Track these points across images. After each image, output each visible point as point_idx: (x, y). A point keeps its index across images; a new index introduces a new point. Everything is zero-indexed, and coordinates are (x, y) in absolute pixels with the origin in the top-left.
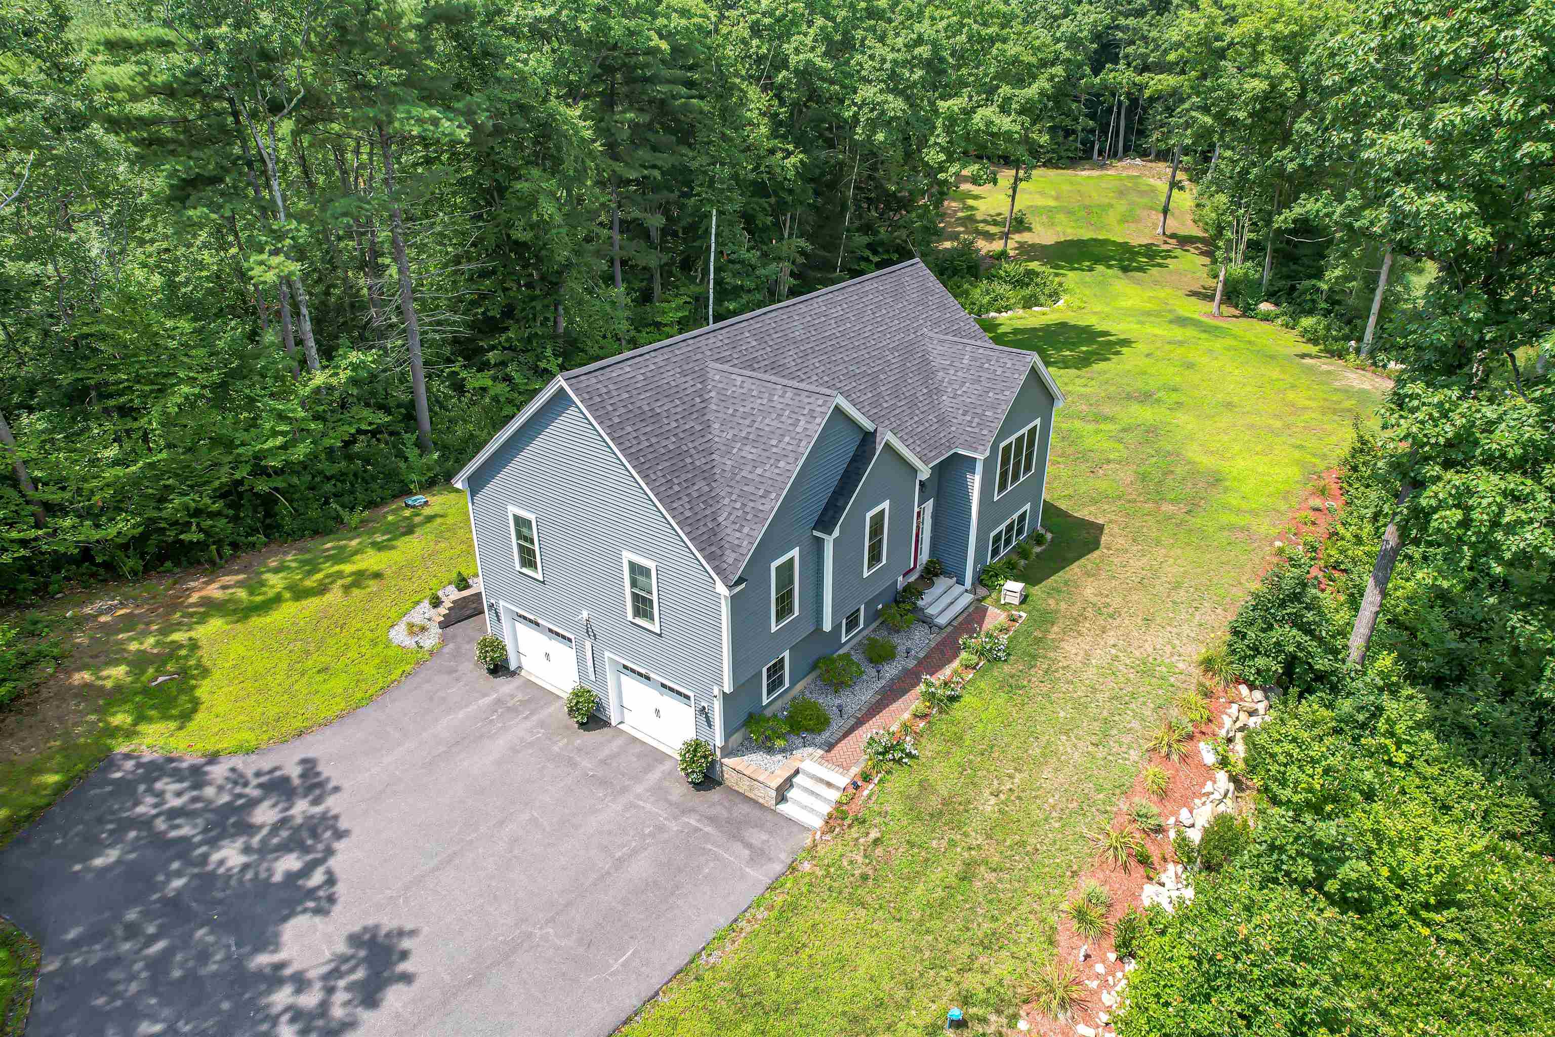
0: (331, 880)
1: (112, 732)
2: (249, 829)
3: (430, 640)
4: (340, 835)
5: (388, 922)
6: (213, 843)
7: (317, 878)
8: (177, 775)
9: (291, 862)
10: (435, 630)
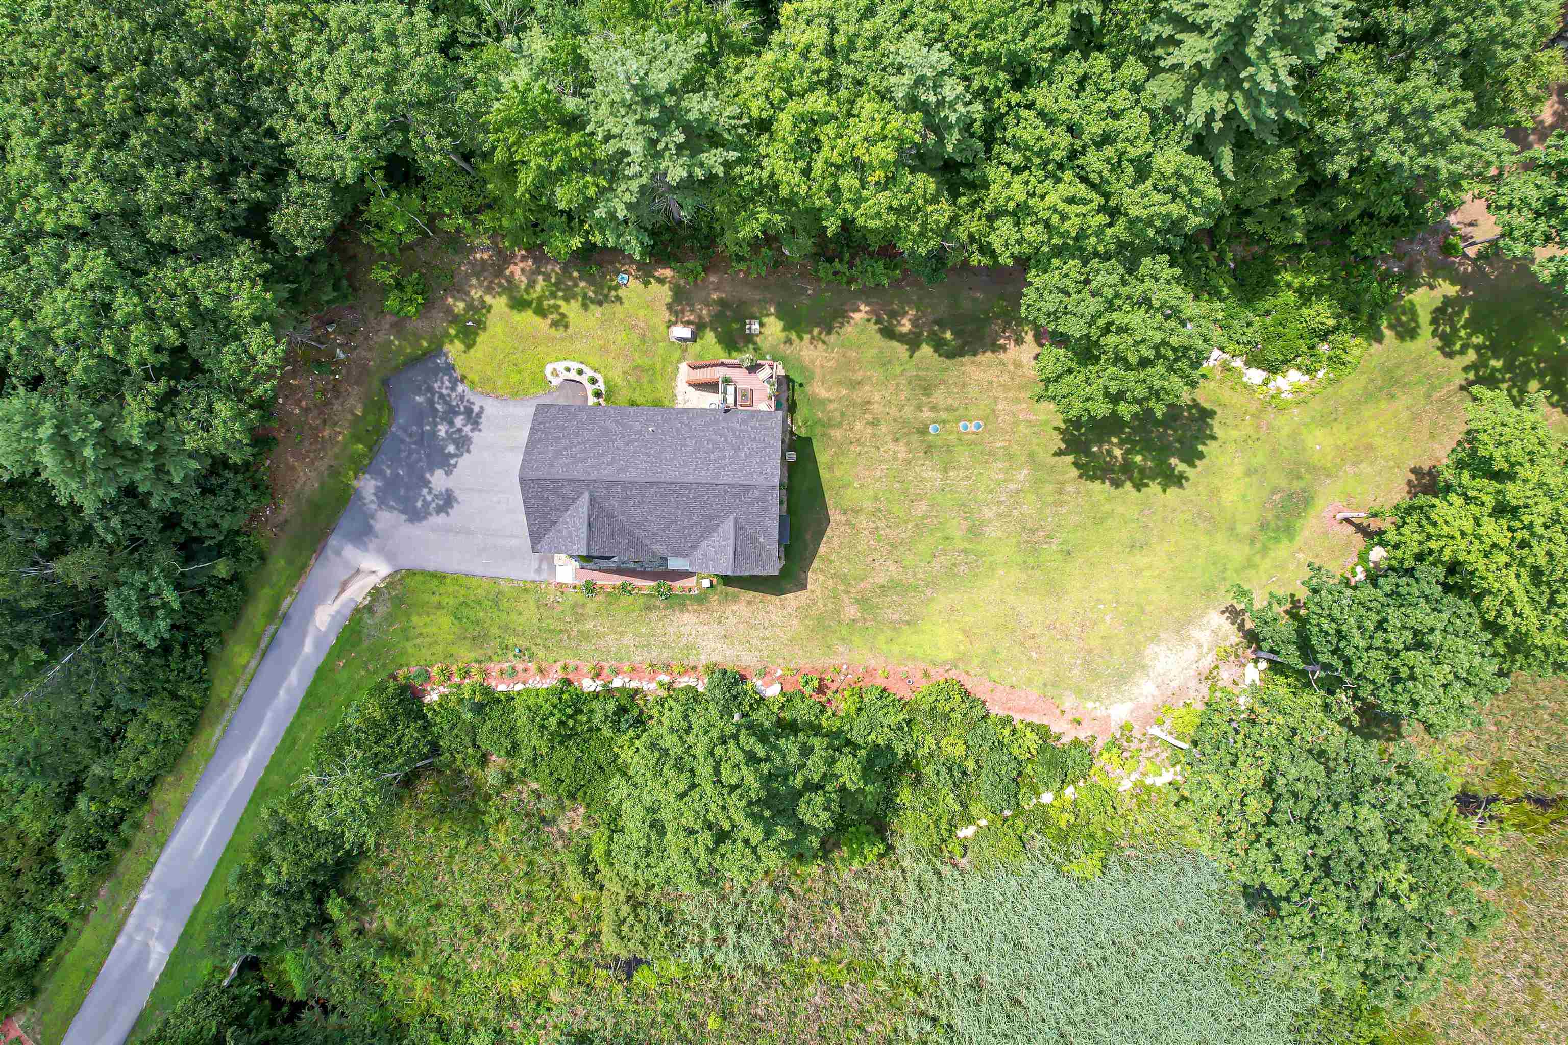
0: (455, 466)
1: (447, 334)
2: (451, 423)
3: (556, 382)
4: (468, 451)
5: (457, 494)
6: (443, 419)
7: (452, 462)
8: (451, 376)
9: (451, 449)
10: (561, 379)
